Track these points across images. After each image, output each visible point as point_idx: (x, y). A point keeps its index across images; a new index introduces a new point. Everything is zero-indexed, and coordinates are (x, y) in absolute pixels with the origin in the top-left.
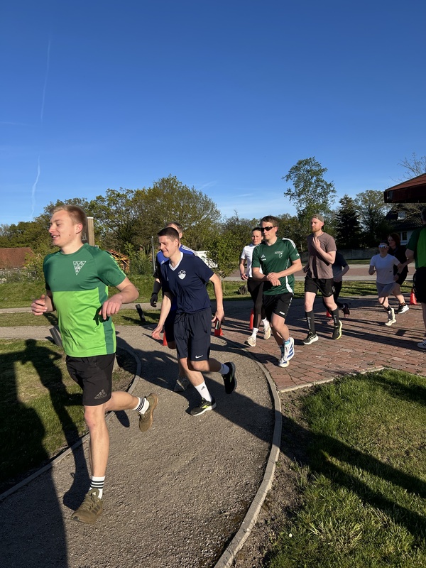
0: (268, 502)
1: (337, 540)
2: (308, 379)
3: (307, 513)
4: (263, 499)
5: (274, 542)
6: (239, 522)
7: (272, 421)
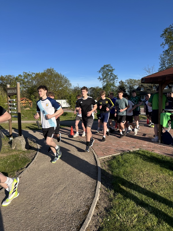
0: (98, 205)
1: (128, 221)
2: (110, 153)
3: (114, 210)
5: (101, 223)
6: (86, 215)
7: (97, 171)
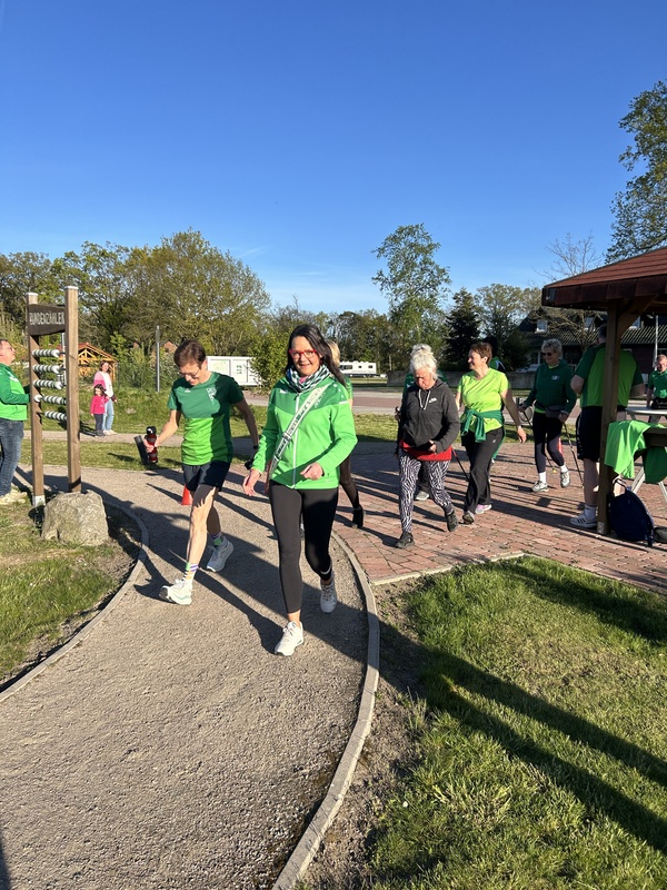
0: (367, 753)
1: (475, 811)
2: (414, 567)
3: (428, 770)
4: (359, 749)
5: (380, 814)
6: (326, 784)
7: (364, 629)
